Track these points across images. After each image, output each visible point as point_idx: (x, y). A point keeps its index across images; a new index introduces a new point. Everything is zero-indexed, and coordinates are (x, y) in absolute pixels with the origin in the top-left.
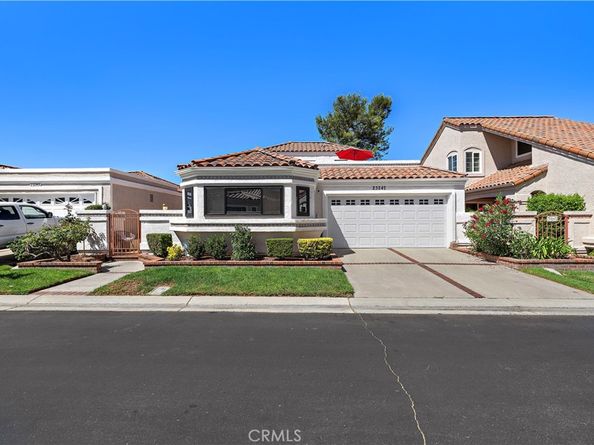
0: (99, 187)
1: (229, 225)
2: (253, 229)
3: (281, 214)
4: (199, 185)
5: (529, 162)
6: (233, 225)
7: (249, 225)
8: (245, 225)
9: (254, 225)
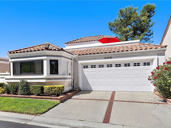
1: (18, 79)
2: (28, 81)
3: (42, 73)
4: (11, 62)
6: (20, 79)
7: (27, 79)
8: (25, 79)
9: (29, 79)
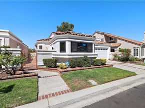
0: (3, 39)
3: (92, 52)
4: (69, 41)
5: (116, 42)
